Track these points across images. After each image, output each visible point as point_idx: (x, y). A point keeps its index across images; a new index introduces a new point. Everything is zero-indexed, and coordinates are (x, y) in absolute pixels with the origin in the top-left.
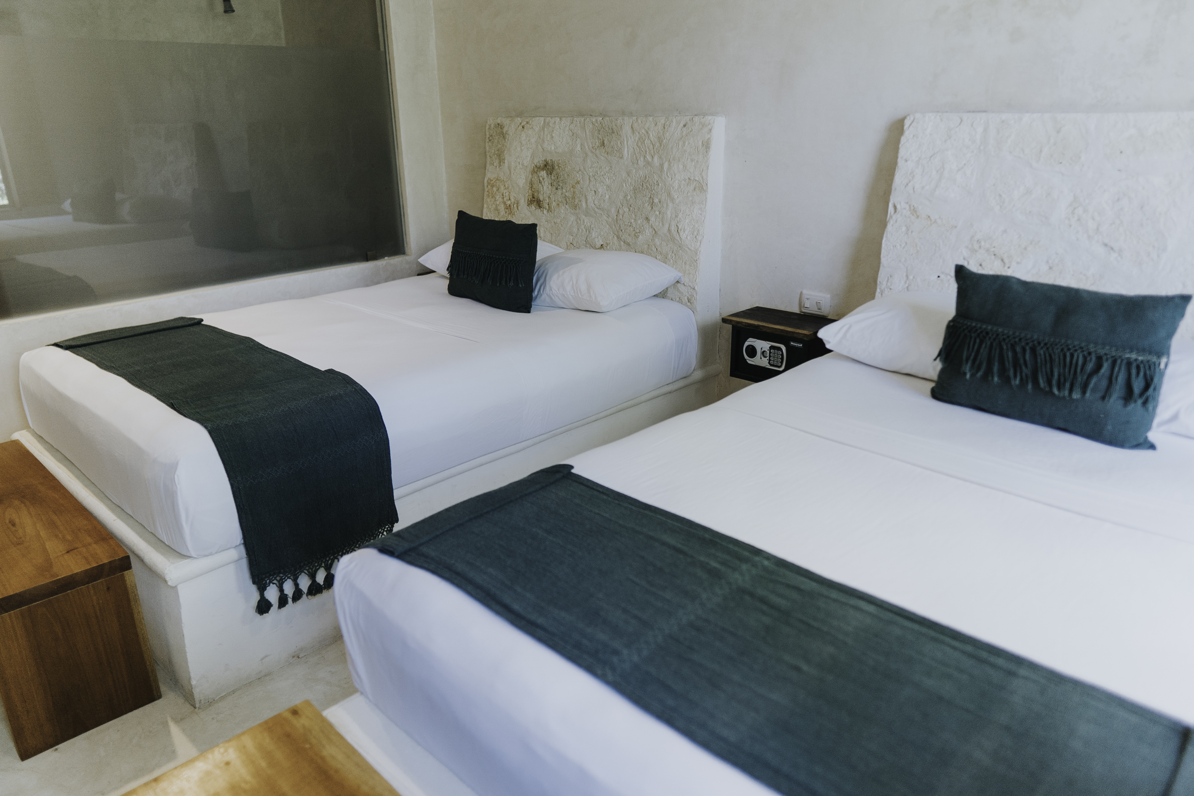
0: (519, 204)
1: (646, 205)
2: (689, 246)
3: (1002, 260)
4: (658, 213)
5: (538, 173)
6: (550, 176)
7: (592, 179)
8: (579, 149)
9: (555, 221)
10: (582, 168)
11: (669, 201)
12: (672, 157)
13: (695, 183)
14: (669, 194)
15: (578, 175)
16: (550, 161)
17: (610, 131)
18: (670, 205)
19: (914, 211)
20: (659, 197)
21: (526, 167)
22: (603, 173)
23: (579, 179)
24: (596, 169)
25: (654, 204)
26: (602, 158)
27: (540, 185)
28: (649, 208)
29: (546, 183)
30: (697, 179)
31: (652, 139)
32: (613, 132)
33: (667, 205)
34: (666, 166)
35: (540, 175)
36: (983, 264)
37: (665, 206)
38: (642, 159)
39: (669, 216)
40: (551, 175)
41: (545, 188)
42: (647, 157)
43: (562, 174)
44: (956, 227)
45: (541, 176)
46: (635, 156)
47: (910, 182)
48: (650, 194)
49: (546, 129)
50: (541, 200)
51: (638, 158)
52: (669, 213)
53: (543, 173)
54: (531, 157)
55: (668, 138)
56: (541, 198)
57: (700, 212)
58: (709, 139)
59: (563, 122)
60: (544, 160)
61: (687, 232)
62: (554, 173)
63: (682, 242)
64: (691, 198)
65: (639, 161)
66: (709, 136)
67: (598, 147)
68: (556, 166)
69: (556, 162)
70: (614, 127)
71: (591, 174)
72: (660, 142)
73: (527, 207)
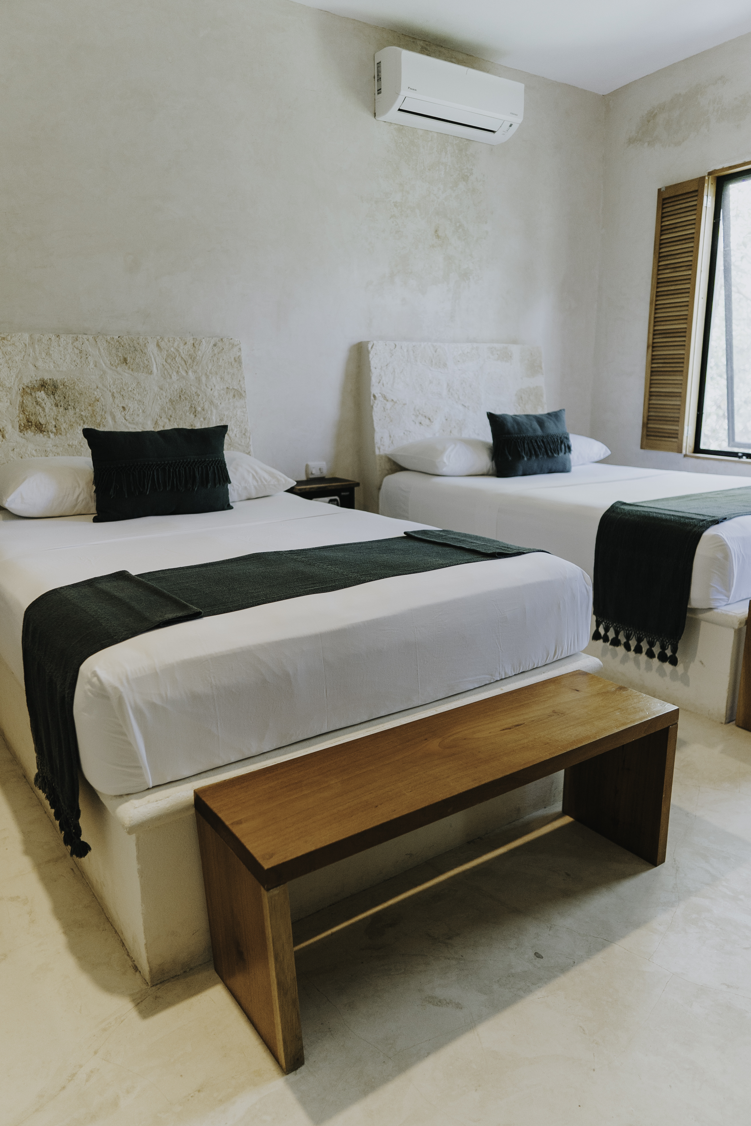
0: (5, 432)
1: (188, 414)
2: (240, 443)
3: (429, 419)
4: (202, 419)
5: (32, 394)
6: (52, 396)
7: (116, 395)
8: (93, 367)
9: (71, 443)
10: (100, 386)
11: (212, 407)
12: (208, 371)
13: (233, 392)
14: (212, 403)
15: (96, 393)
16: (49, 381)
17: (133, 349)
18: (214, 411)
19: (385, 397)
20: (202, 405)
21: (10, 388)
22: (130, 389)
23: (98, 397)
24: (121, 385)
25: (197, 412)
26: (126, 374)
27: (38, 407)
28: (192, 416)
29: (48, 405)
30: (235, 388)
31: (183, 356)
32: (136, 350)
33: (211, 411)
34: (204, 379)
35: (37, 395)
36: (422, 423)
37: (209, 413)
38: (175, 373)
39: (215, 421)
40: (54, 395)
41: (47, 410)
42: (181, 372)
43: (71, 394)
44: (406, 404)
45: (39, 397)
46: (165, 372)
47: (380, 380)
48: (190, 404)
49: (36, 346)
50: (42, 423)
51: (170, 373)
52: (214, 418)
53: (41, 395)
54: (17, 377)
55: (201, 356)
56: (43, 421)
57: (243, 414)
58: (239, 356)
59: (62, 340)
60: (38, 379)
61: (235, 432)
62: (59, 392)
63: (232, 441)
64: (232, 404)
65: (173, 376)
66: (240, 354)
67: (118, 364)
68: (59, 385)
69: (58, 381)
70: (136, 345)
71: (114, 391)
72: (193, 359)
73: (20, 433)
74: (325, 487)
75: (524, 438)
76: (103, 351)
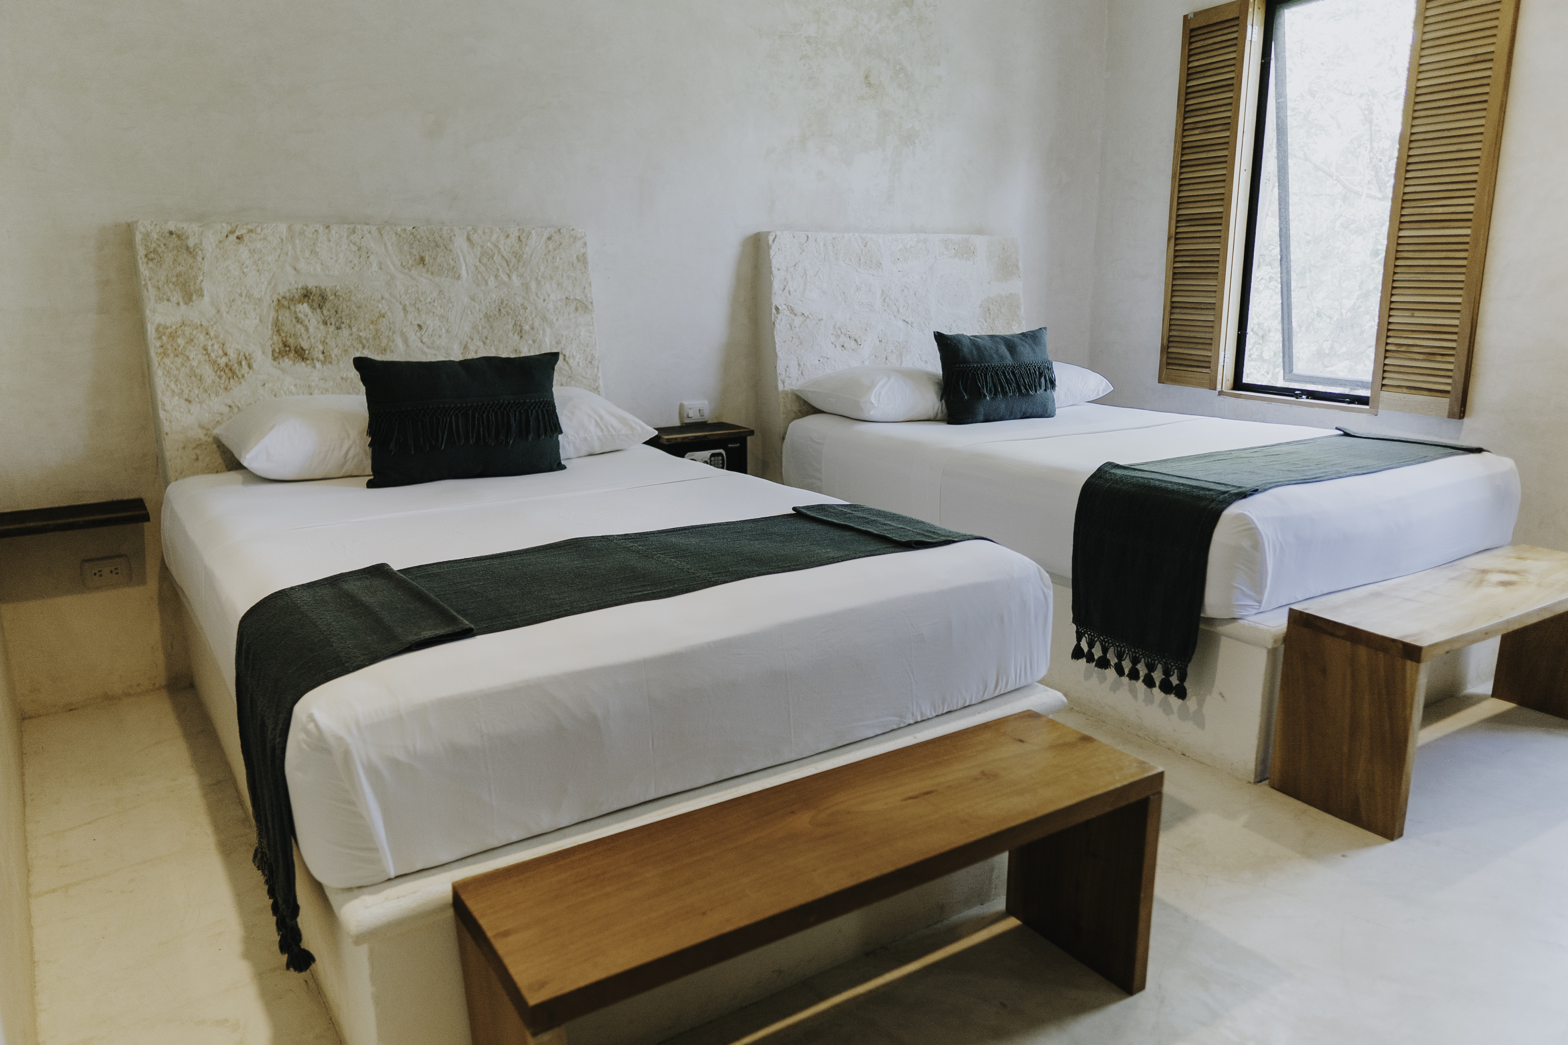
0: (252, 361)
1: (510, 334)
2: (584, 374)
3: (855, 340)
4: (530, 342)
5: (291, 307)
6: (318, 310)
7: (409, 308)
8: (377, 269)
9: (344, 376)
10: (387, 295)
11: (545, 325)
12: (540, 275)
13: (575, 303)
14: (544, 319)
15: (380, 306)
16: (314, 289)
17: (433, 244)
18: (548, 330)
19: (792, 311)
20: (530, 322)
21: (260, 299)
22: (429, 300)
23: (383, 311)
24: (416, 295)
25: (523, 332)
26: (424, 280)
27: (299, 326)
28: (517, 337)
29: (314, 322)
30: (578, 298)
31: (504, 254)
32: (437, 246)
33: (544, 331)
34: (533, 285)
35: (298, 310)
36: (845, 346)
37: (541, 332)
38: (492, 278)
39: (548, 344)
40: (321, 308)
41: (311, 330)
42: (502, 276)
43: (345, 307)
44: (822, 320)
45: (300, 312)
46: (479, 276)
47: (785, 287)
48: (514, 321)
49: (297, 241)
50: (304, 348)
51: (486, 278)
52: (547, 340)
53: (304, 308)
54: (269, 284)
55: (530, 253)
56: (305, 345)
57: (588, 335)
58: (584, 254)
59: (333, 232)
60: (300, 286)
61: (577, 359)
62: (328, 305)
63: (573, 372)
64: (573, 320)
65: (489, 282)
66: (584, 251)
67: (412, 266)
68: (329, 295)
69: (328, 290)
70: (438, 239)
71: (407, 303)
72: (518, 258)
73: (273, 362)
74: (706, 436)
75: (987, 369)
76: (390, 247)
